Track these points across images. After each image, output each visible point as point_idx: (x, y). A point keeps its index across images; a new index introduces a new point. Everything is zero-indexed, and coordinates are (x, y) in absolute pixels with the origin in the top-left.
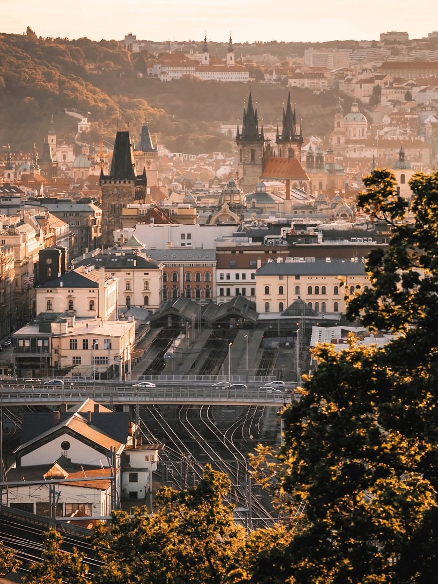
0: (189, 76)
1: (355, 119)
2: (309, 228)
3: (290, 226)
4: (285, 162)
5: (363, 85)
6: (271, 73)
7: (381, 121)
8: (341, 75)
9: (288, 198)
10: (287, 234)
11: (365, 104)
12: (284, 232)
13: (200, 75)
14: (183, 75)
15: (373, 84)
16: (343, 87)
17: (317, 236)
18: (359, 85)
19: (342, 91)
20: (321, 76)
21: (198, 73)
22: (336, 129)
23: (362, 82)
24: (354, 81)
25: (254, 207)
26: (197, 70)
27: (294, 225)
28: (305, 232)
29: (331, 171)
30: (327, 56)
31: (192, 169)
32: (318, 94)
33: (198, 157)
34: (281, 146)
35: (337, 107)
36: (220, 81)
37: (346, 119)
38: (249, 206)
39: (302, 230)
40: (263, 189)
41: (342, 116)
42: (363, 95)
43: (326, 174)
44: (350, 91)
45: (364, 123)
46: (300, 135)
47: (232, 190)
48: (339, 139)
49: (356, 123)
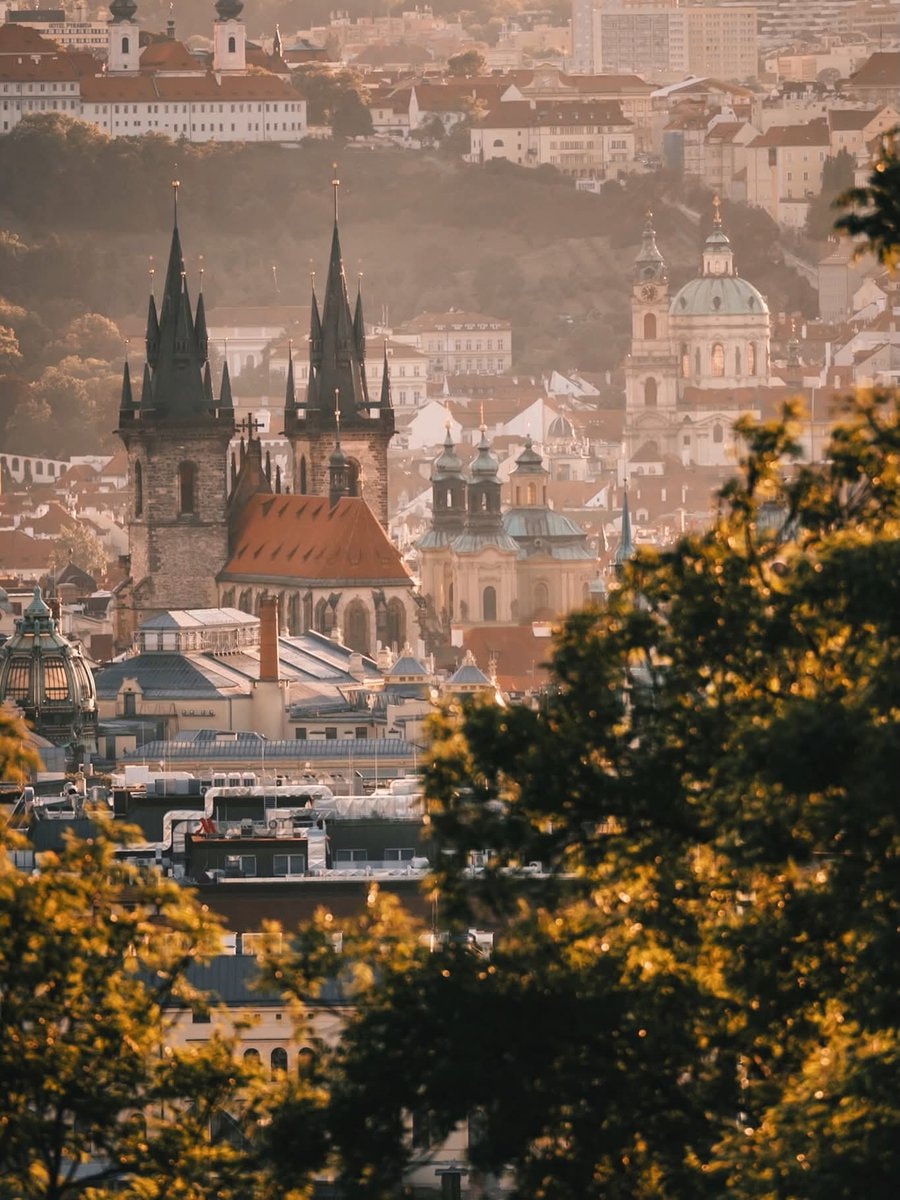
0: (51, 119)
1: (717, 302)
2: (271, 814)
3: (199, 804)
4: (316, 513)
5: (780, 151)
6: (400, 105)
7: (850, 303)
8: (693, 111)
9: (269, 675)
10: (188, 836)
11: (790, 231)
12: (178, 827)
13: (102, 118)
14: (25, 118)
15: (824, 150)
16: (700, 160)
17: (305, 843)
18: (764, 153)
19: (697, 179)
20: (608, 115)
21: (89, 108)
22: (639, 346)
23: (774, 140)
24: (746, 135)
25: (129, 714)
26: (85, 98)
27: (217, 801)
28: (259, 830)
29: (538, 543)
30: (664, 20)
31: (26, 523)
32: (597, 190)
33: (69, 466)
34: (304, 446)
35: (641, 256)
36: (182, 141)
37: (683, 302)
38: (107, 709)
39: (247, 822)
40: (169, 640)
41: (662, 291)
42: (781, 193)
43: (511, 554)
44: (727, 179)
45: (757, 320)
46: (384, 404)
47: (36, 648)
48: (651, 387)
49: (723, 320)
